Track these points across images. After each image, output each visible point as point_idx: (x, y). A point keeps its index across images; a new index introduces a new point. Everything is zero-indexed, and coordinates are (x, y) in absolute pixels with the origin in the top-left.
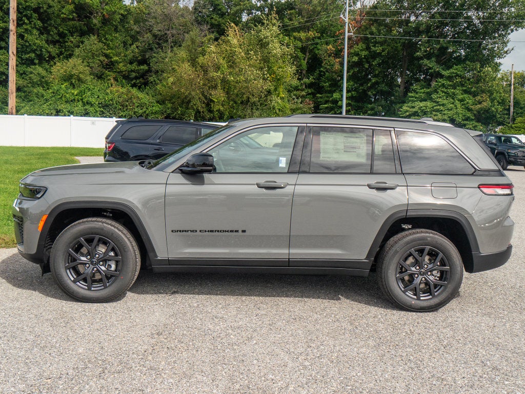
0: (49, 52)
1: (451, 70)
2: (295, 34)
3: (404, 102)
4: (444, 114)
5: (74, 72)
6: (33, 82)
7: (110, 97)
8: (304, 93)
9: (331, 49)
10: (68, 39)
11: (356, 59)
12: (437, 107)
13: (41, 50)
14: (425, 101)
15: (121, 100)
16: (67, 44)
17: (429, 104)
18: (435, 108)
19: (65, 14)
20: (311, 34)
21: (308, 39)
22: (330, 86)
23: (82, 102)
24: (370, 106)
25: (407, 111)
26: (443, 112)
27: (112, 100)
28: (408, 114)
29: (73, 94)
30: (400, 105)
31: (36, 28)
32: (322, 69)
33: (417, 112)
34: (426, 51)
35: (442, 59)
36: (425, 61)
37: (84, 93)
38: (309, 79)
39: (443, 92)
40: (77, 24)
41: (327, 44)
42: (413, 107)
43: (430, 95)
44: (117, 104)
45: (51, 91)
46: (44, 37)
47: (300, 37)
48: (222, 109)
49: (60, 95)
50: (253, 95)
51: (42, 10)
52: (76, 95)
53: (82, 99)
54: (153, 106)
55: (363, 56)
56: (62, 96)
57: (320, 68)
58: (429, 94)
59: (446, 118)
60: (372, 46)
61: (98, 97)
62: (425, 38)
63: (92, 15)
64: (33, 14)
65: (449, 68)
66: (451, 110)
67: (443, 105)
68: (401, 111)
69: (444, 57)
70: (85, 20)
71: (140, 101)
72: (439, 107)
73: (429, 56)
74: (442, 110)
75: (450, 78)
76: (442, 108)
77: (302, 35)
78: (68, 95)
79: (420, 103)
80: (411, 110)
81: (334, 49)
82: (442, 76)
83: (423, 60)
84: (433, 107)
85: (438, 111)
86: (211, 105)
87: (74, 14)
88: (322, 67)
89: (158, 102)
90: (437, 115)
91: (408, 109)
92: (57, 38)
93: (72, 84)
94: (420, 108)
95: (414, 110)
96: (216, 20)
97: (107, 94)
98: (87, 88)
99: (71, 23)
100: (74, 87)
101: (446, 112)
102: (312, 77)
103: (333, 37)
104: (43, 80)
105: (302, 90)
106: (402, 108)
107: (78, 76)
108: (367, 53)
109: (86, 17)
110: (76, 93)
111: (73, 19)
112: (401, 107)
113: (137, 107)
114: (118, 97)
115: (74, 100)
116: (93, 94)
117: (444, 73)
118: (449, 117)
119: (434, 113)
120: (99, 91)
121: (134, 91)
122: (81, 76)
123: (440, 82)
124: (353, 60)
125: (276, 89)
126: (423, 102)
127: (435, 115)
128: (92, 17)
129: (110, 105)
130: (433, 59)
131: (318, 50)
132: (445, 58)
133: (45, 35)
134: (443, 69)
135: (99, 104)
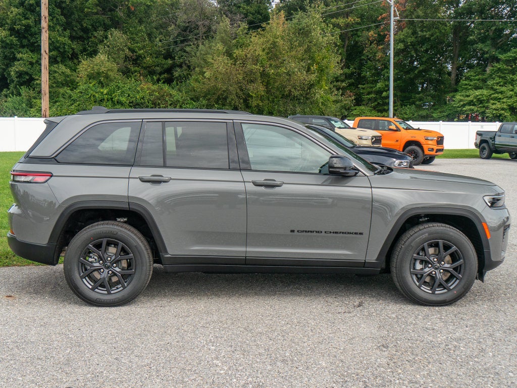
0: (73, 49)
1: (509, 54)
2: (333, 20)
3: (456, 91)
4: (504, 102)
5: (103, 69)
6: (58, 81)
7: (141, 95)
8: (344, 84)
9: (372, 36)
10: (92, 34)
11: (401, 46)
12: (495, 95)
13: (64, 48)
14: (481, 89)
15: (152, 98)
16: (90, 40)
17: (485, 92)
18: (493, 96)
19: (89, 8)
20: (350, 20)
21: (347, 25)
22: (373, 75)
23: (112, 101)
24: (417, 96)
25: (461, 101)
26: (502, 100)
27: (143, 98)
28: (462, 103)
29: (102, 93)
30: (451, 94)
31: (59, 24)
32: (363, 57)
33: (472, 101)
34: (480, 34)
35: (499, 41)
36: (480, 45)
37: (114, 91)
38: (349, 69)
39: (500, 77)
40: (101, 17)
41: (368, 29)
42: (468, 96)
43: (486, 82)
44: (149, 102)
45: (79, 91)
46: (67, 33)
47: (339, 24)
48: (261, 104)
49: (88, 95)
50: (295, 89)
51: (64, 5)
52: (106, 95)
53: (112, 99)
54: (187, 104)
55: (409, 43)
56: (90, 97)
57: (360, 57)
58: (484, 81)
59: (505, 107)
60: (420, 31)
61: (129, 96)
62: (478, 19)
63: (117, 8)
64: (56, 8)
65: (506, 51)
66: (511, 97)
67: (501, 93)
68: (454, 101)
69: (500, 40)
70: (109, 13)
71: (173, 98)
72: (496, 95)
73: (483, 40)
74: (500, 99)
75: (507, 62)
76: (500, 96)
77: (341, 21)
78: (97, 95)
79: (475, 91)
80: (466, 98)
81: (377, 35)
82: (498, 60)
83: (477, 43)
84: (490, 95)
85: (495, 99)
86: (249, 100)
87: (98, 8)
88: (363, 55)
89: (192, 99)
90: (496, 104)
91: (462, 98)
92: (81, 34)
93: (100, 82)
94: (475, 97)
95: (469, 99)
96: (244, 8)
97: (138, 92)
98: (117, 86)
99: (95, 17)
100: (103, 87)
101: (505, 100)
102: (352, 67)
103: (375, 22)
104: (68, 79)
105: (343, 81)
106: (455, 98)
107: (106, 74)
108: (413, 39)
109: (111, 10)
110: (105, 92)
111: (97, 13)
112: (453, 96)
113: (170, 105)
114: (150, 95)
115: (104, 99)
116: (123, 92)
117: (501, 56)
118: (509, 105)
119: (492, 101)
120: (129, 89)
121: (166, 87)
122: (110, 73)
123: (496, 67)
124: (398, 47)
125: (319, 82)
126: (479, 90)
127: (493, 104)
128: (117, 10)
129: (141, 103)
130: (489, 42)
131: (358, 37)
132: (501, 42)
133: (68, 31)
134: (500, 53)
135: (130, 103)
